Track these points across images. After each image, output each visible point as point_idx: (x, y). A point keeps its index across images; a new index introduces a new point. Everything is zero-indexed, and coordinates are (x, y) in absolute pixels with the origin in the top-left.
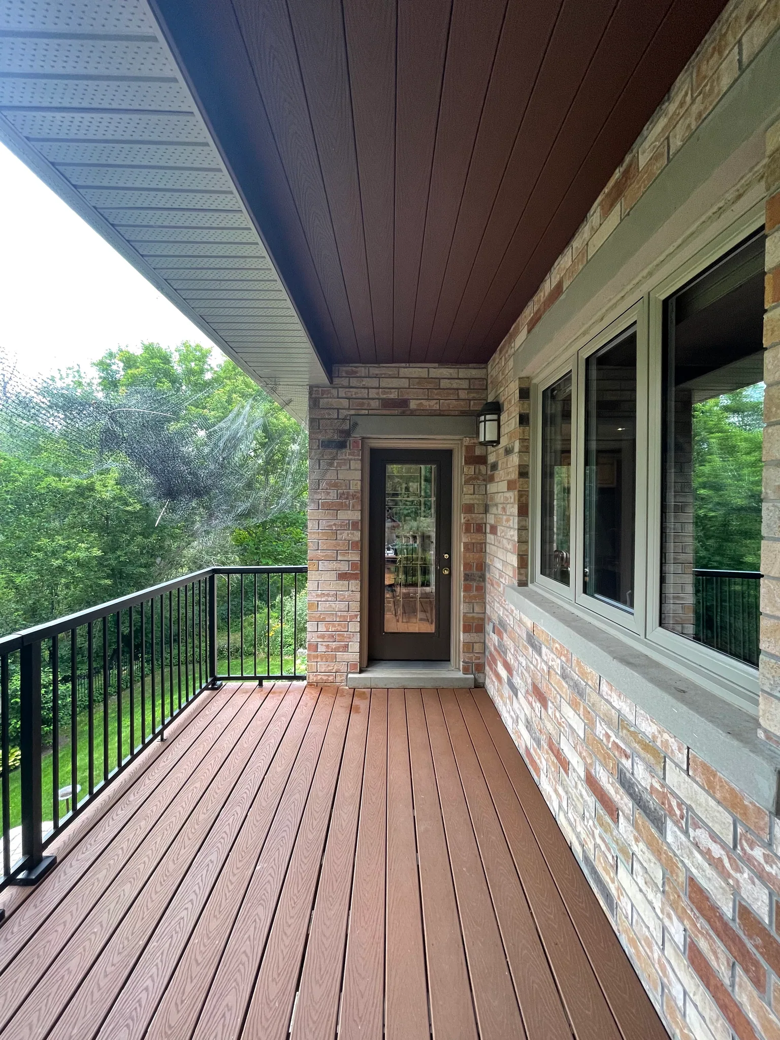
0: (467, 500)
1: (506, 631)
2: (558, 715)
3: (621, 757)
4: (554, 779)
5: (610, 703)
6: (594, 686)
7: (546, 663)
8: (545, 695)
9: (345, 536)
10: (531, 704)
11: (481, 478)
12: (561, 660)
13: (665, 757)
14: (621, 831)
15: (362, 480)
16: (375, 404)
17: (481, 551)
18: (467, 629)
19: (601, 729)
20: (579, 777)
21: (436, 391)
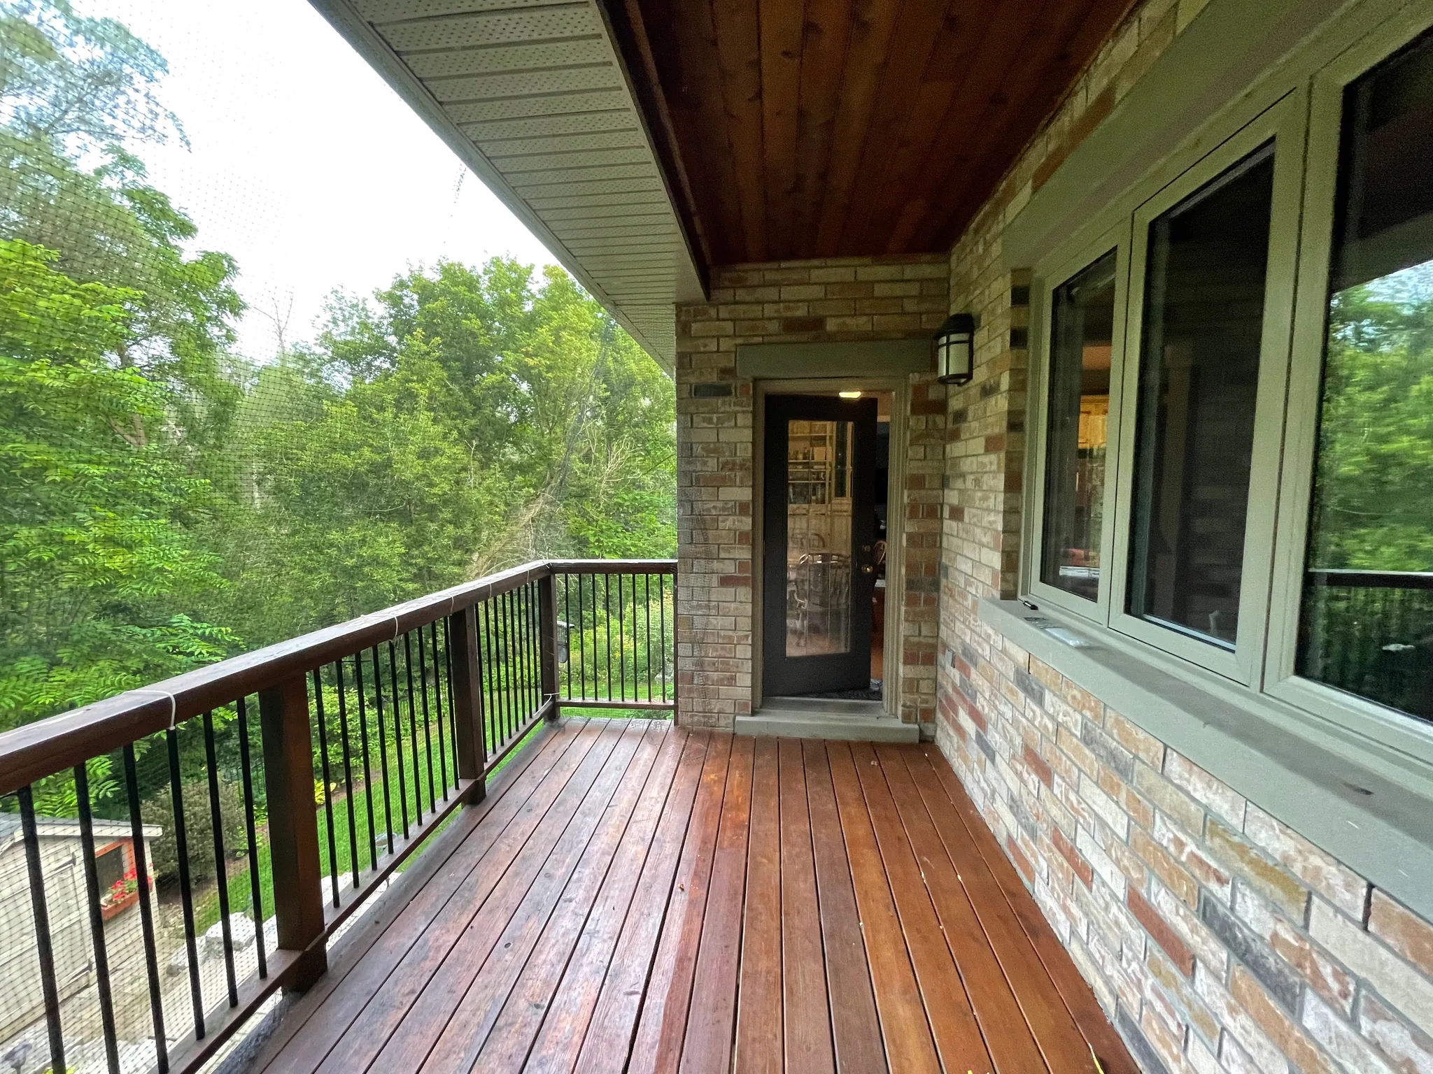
0: (913, 468)
1: (975, 665)
2: (1073, 797)
3: (1208, 879)
4: (1063, 890)
5: (1188, 794)
6: (1153, 762)
7: (1052, 718)
8: (1048, 764)
9: (729, 524)
10: (1019, 775)
11: (937, 435)
12: (1083, 716)
13: (1310, 895)
14: (1199, 991)
15: (754, 443)
16: (773, 327)
17: (934, 545)
18: (910, 659)
19: (1163, 832)
20: (1114, 896)
21: (867, 303)
